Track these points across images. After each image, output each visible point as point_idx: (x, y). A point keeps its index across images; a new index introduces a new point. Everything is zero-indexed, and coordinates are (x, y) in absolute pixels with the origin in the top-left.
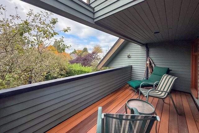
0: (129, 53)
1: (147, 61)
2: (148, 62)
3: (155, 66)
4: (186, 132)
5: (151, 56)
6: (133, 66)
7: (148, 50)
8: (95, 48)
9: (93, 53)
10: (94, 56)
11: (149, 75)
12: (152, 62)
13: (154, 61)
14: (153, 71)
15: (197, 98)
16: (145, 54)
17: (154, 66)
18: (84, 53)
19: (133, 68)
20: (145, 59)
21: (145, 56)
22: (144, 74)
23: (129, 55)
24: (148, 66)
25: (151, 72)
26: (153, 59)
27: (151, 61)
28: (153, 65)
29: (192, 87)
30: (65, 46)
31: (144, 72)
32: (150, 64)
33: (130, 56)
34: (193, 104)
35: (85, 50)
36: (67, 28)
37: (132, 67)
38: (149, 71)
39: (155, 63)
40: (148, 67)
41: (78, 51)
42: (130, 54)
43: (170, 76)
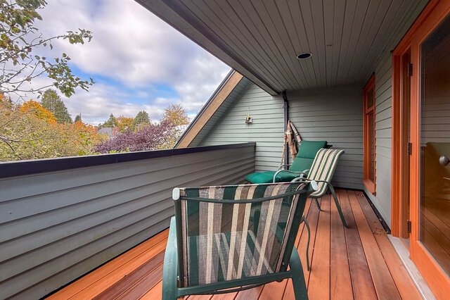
0: (248, 113)
1: (286, 130)
2: (288, 133)
3: (302, 140)
4: (360, 253)
5: (293, 120)
6: (258, 144)
7: (288, 107)
8: (169, 112)
9: (165, 124)
10: (166, 132)
11: (292, 161)
12: (296, 132)
13: (300, 130)
14: (297, 151)
15: (374, 194)
16: (283, 115)
17: (299, 140)
18: (140, 127)
19: (258, 149)
20: (283, 125)
21: (283, 120)
22: (280, 160)
23: (249, 119)
24: (289, 140)
25: (295, 154)
26: (297, 125)
27: (294, 129)
28: (298, 137)
29: (365, 179)
30: (72, 80)
31: (281, 155)
32: (293, 135)
33: (251, 121)
34: (368, 208)
35: (143, 117)
36: (80, 33)
37: (255, 146)
38: (291, 151)
39: (302, 135)
40: (289, 144)
41: (122, 119)
42: (250, 116)
43: (329, 151)
